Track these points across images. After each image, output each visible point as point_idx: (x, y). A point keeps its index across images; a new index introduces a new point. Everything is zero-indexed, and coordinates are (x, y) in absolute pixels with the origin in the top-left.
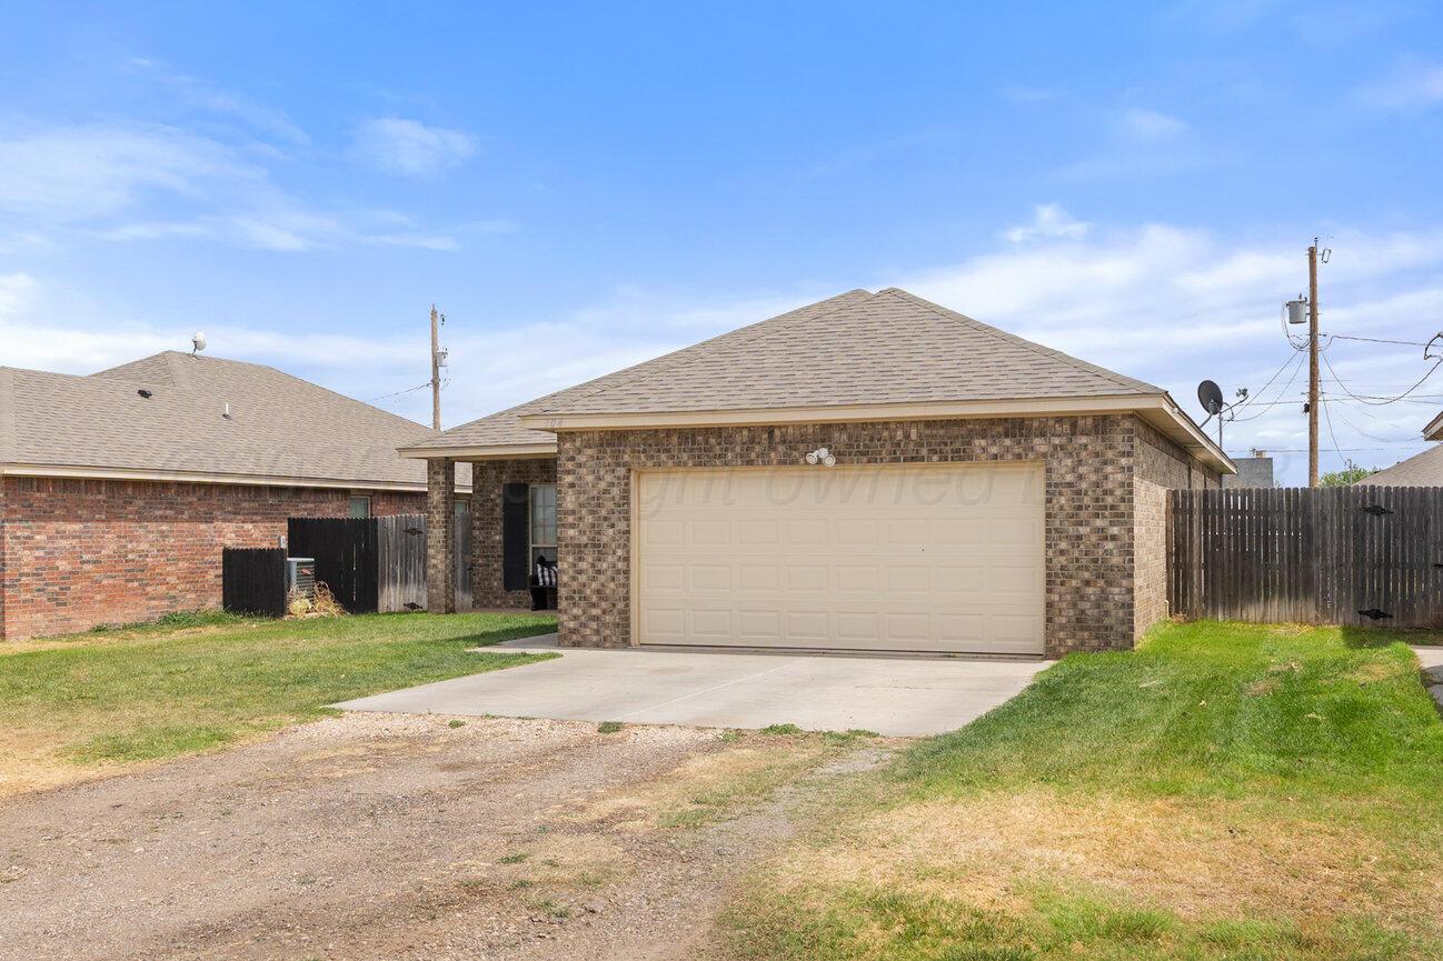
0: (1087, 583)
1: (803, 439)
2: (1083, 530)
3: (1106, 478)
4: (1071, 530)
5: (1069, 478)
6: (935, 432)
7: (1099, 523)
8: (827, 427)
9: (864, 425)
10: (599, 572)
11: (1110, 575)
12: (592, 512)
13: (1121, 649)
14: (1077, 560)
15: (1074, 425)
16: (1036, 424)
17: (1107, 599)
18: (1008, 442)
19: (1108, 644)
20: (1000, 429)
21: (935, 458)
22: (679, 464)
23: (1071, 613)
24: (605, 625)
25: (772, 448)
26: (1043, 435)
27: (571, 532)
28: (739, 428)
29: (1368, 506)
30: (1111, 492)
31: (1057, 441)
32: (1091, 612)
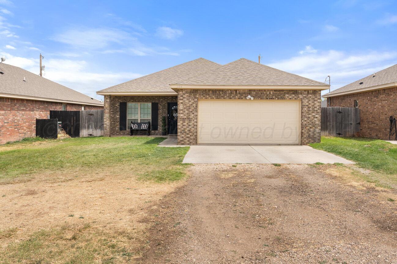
0: (311, 128)
1: (245, 93)
2: (310, 116)
3: (315, 104)
4: (307, 116)
5: (307, 104)
6: (276, 92)
7: (313, 114)
8: (250, 91)
9: (260, 90)
10: (189, 125)
11: (316, 126)
12: (187, 110)
13: (318, 142)
14: (309, 123)
15: (308, 92)
16: (300, 91)
17: (315, 131)
18: (293, 95)
19: (315, 141)
20: (292, 92)
21: (277, 98)
22: (212, 98)
23: (307, 134)
24: (191, 139)
25: (236, 95)
26: (301, 94)
27: (182, 115)
28: (228, 90)
29: (338, 111)
30: (316, 107)
31: (304, 95)
32: (312, 134)
